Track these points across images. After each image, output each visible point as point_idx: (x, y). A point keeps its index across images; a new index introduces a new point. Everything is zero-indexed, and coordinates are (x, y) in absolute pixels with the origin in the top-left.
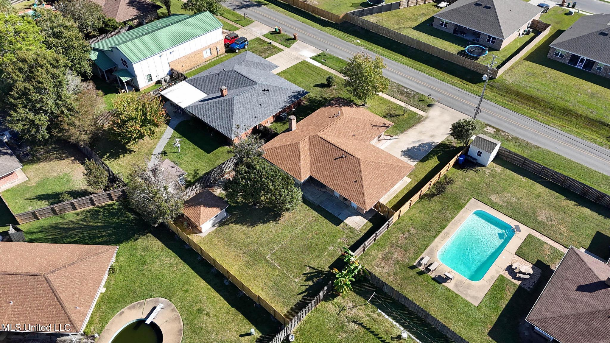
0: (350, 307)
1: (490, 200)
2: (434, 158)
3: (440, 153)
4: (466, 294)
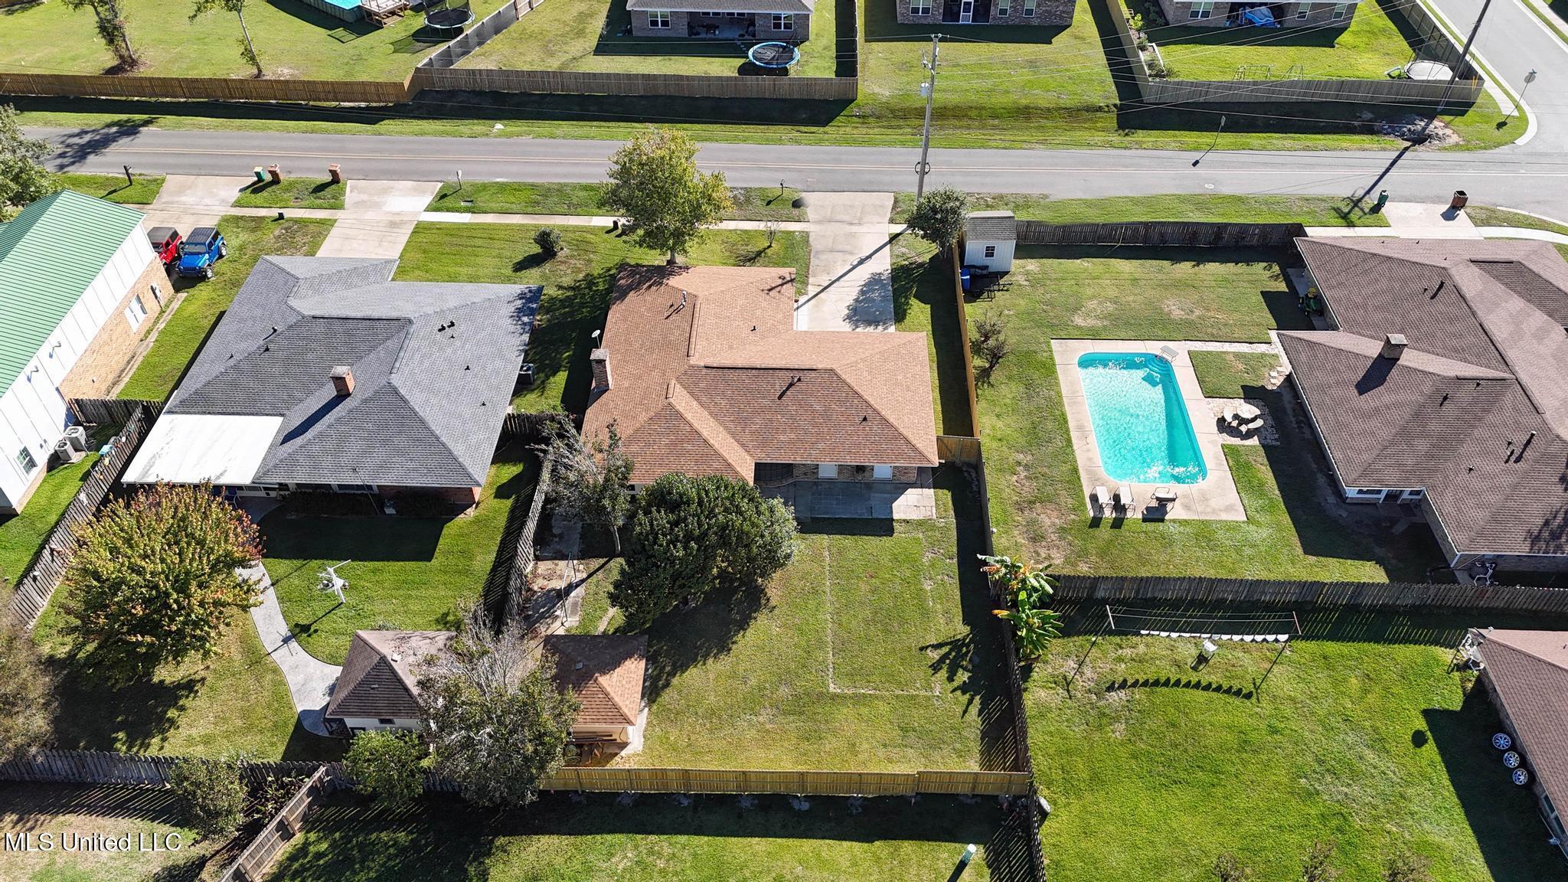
0: (1074, 669)
1: (1079, 328)
2: (910, 302)
3: (912, 287)
4: (1214, 512)
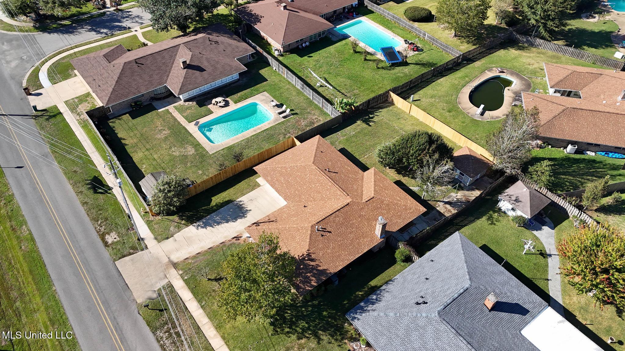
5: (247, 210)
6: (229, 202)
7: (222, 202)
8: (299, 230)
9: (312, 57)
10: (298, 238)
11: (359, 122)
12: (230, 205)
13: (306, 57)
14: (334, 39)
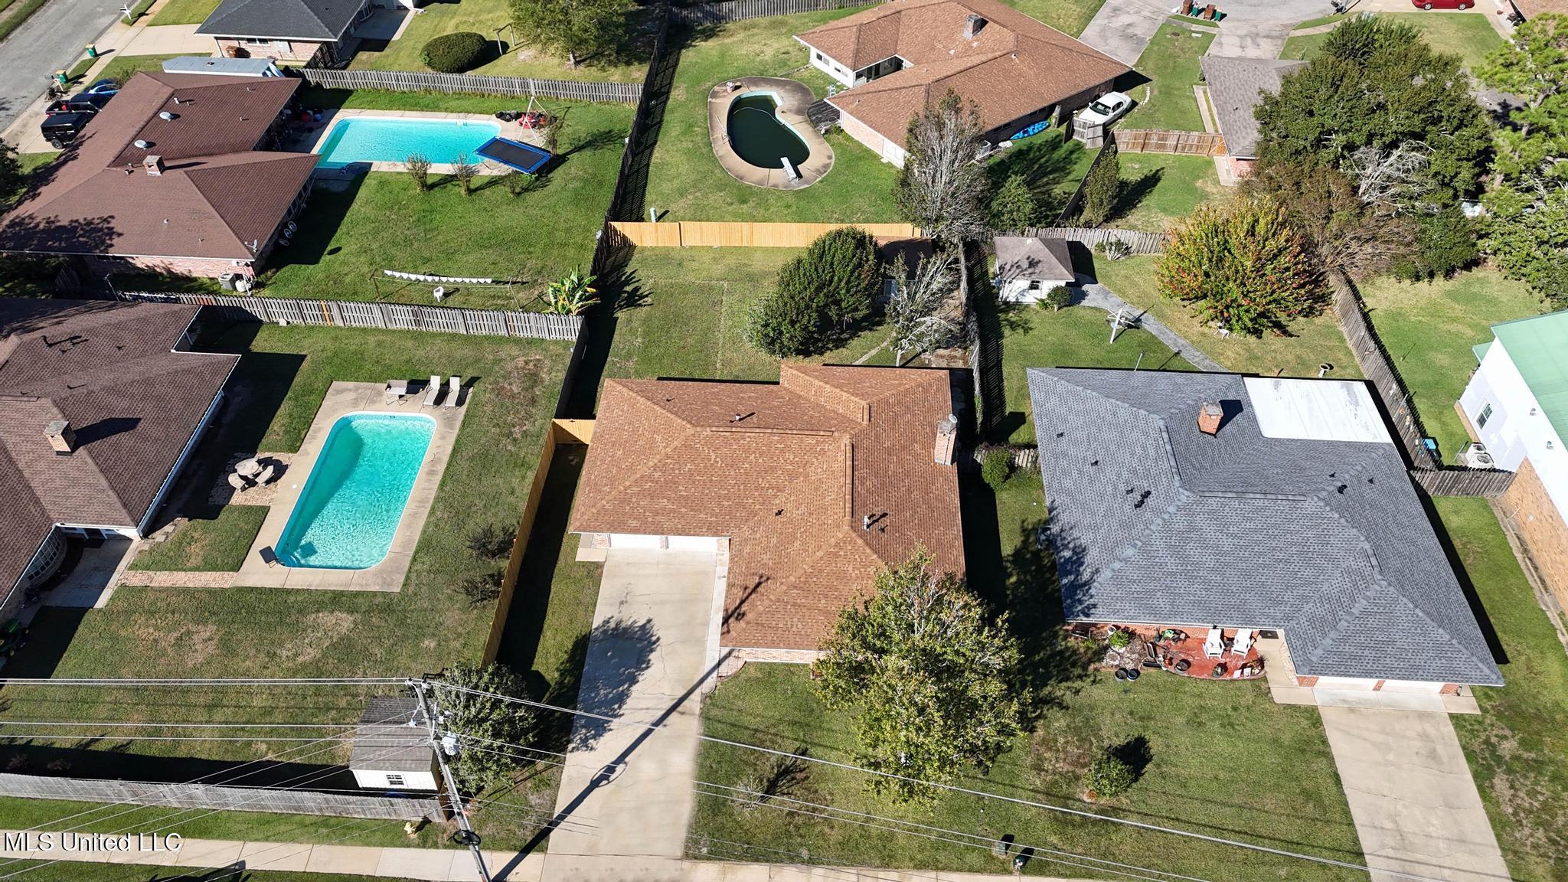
4: (357, 389)
5: (643, 627)
6: (582, 645)
7: (566, 656)
8: (836, 555)
9: (339, 249)
10: (850, 569)
11: (621, 315)
12: (592, 647)
13: (326, 258)
14: (338, 187)
